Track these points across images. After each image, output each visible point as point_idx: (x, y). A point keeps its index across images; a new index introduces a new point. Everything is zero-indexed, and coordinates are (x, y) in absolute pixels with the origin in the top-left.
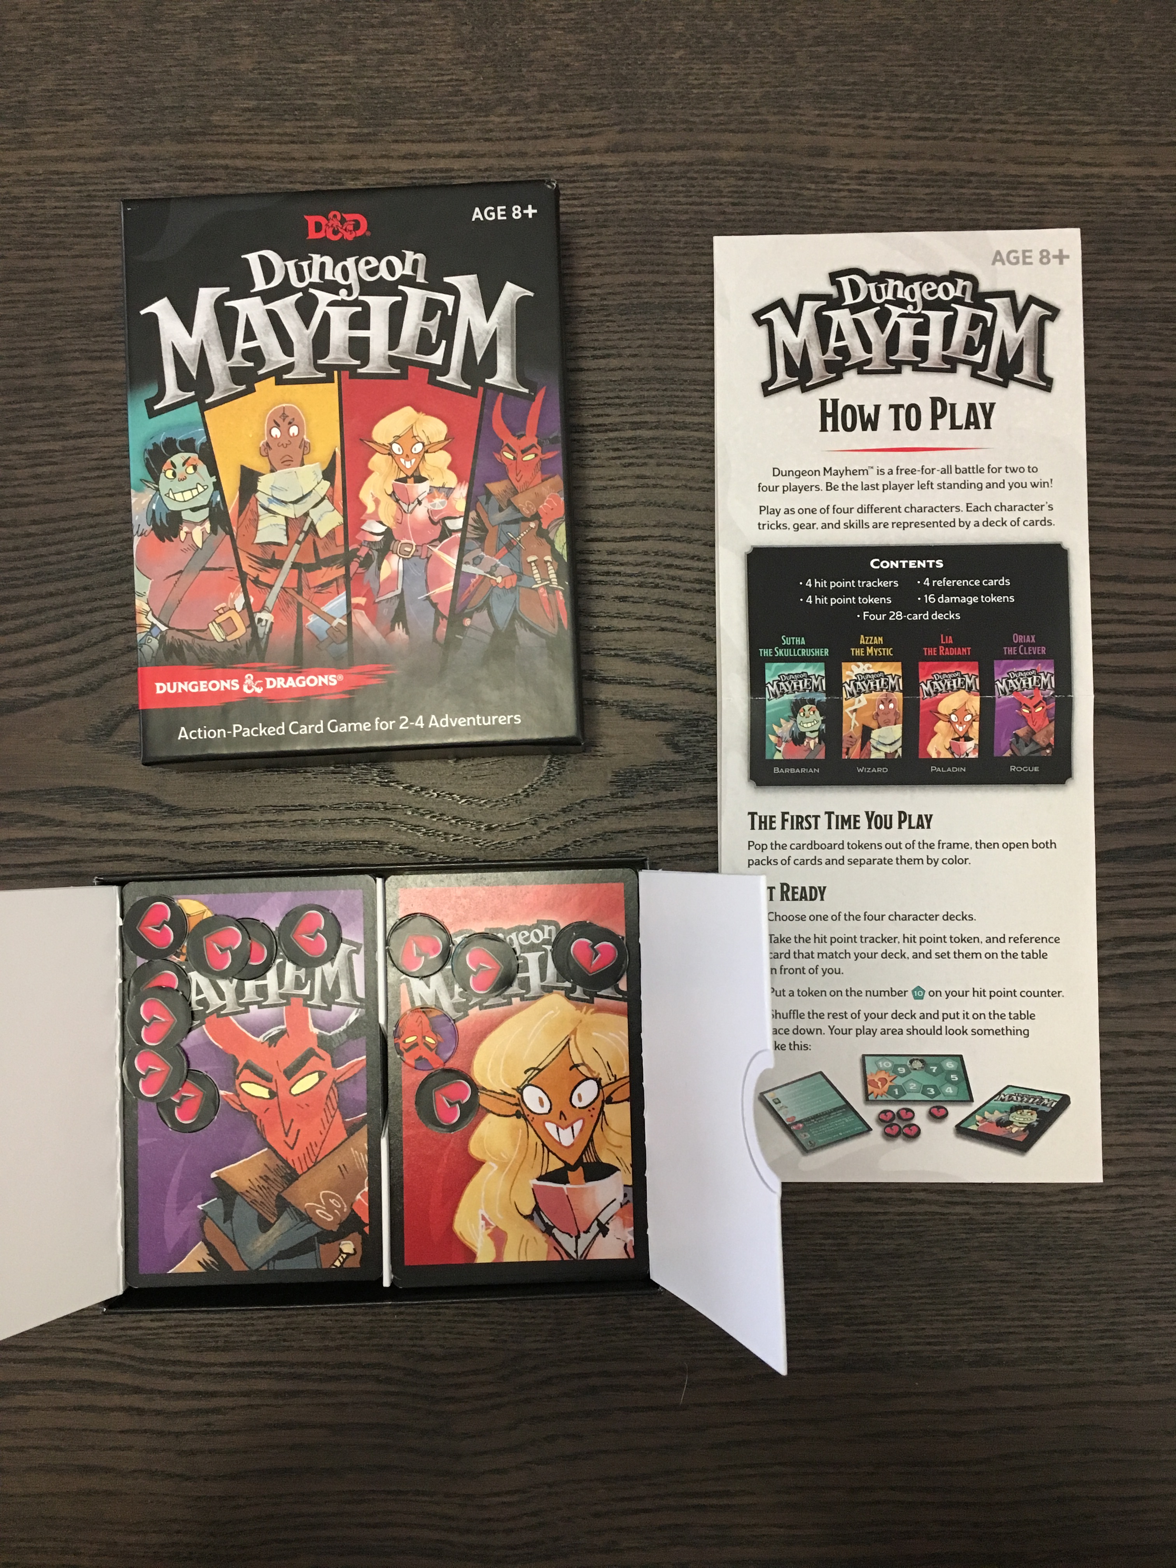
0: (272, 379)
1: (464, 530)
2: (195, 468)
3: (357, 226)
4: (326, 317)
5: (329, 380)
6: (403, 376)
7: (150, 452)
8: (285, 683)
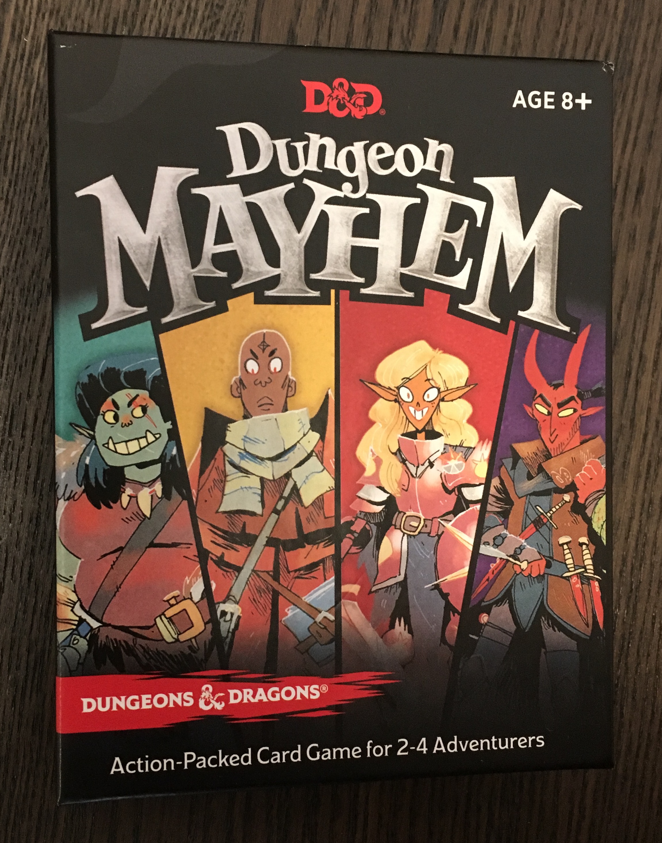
0: (251, 296)
1: (484, 502)
2: (144, 410)
3: (369, 100)
4: (323, 217)
5: (324, 300)
6: (417, 301)
7: (84, 386)
8: (254, 696)
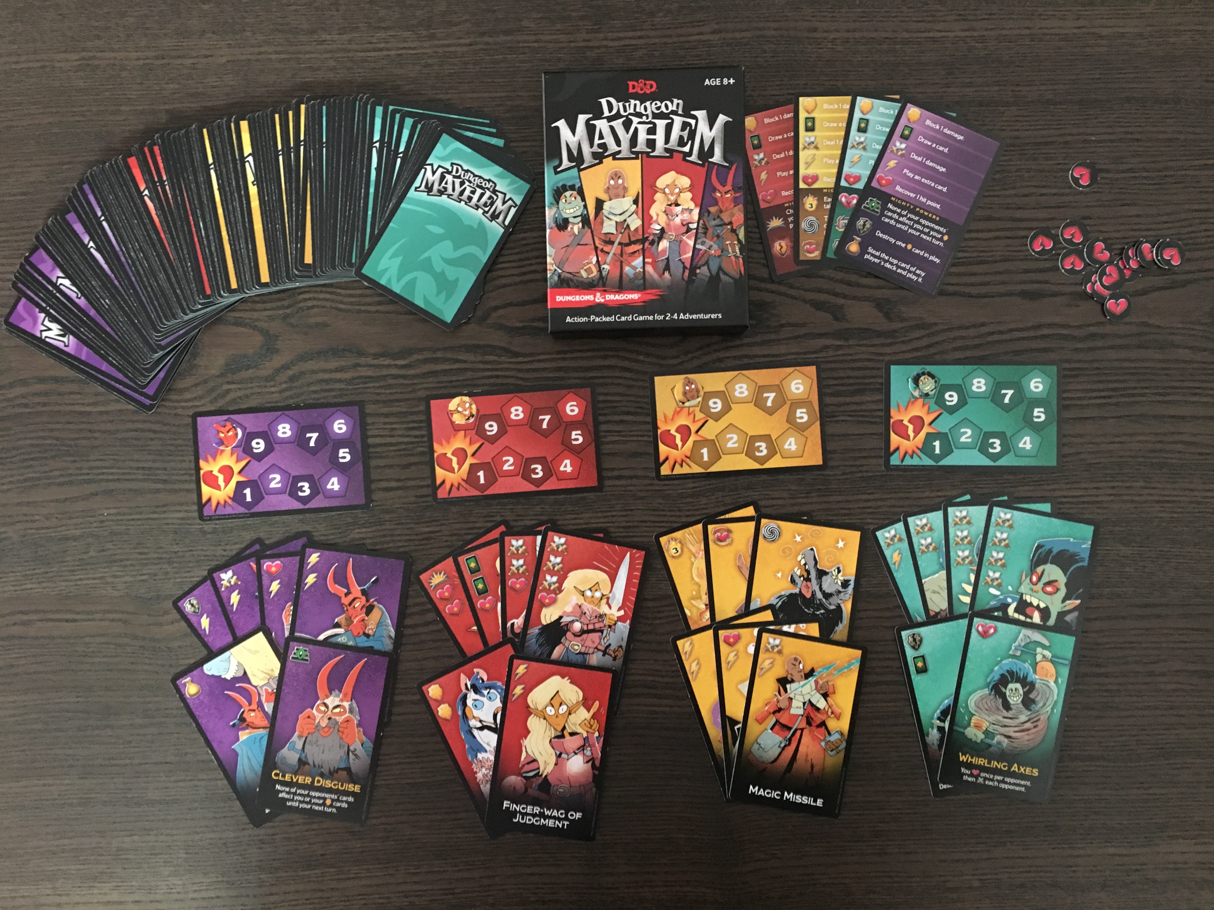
0: (611, 158)
1: (697, 229)
2: (575, 198)
3: (651, 87)
6: (671, 157)
7: (555, 191)
8: (615, 297)
